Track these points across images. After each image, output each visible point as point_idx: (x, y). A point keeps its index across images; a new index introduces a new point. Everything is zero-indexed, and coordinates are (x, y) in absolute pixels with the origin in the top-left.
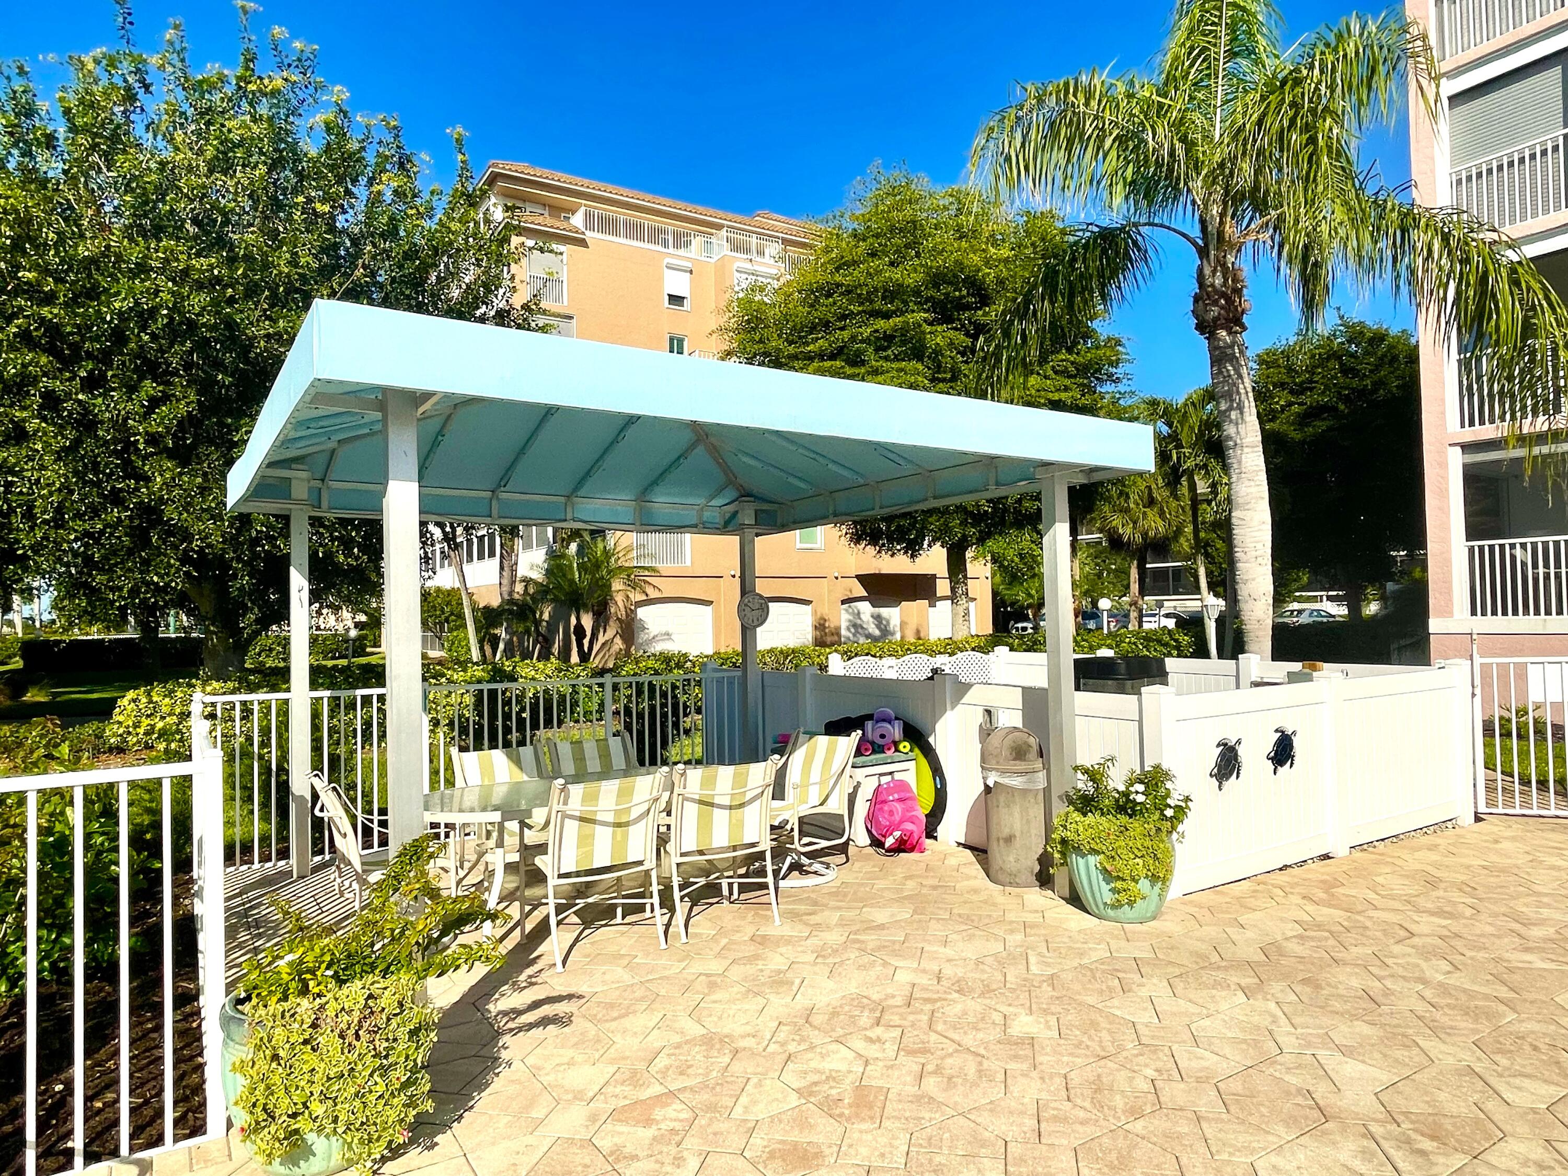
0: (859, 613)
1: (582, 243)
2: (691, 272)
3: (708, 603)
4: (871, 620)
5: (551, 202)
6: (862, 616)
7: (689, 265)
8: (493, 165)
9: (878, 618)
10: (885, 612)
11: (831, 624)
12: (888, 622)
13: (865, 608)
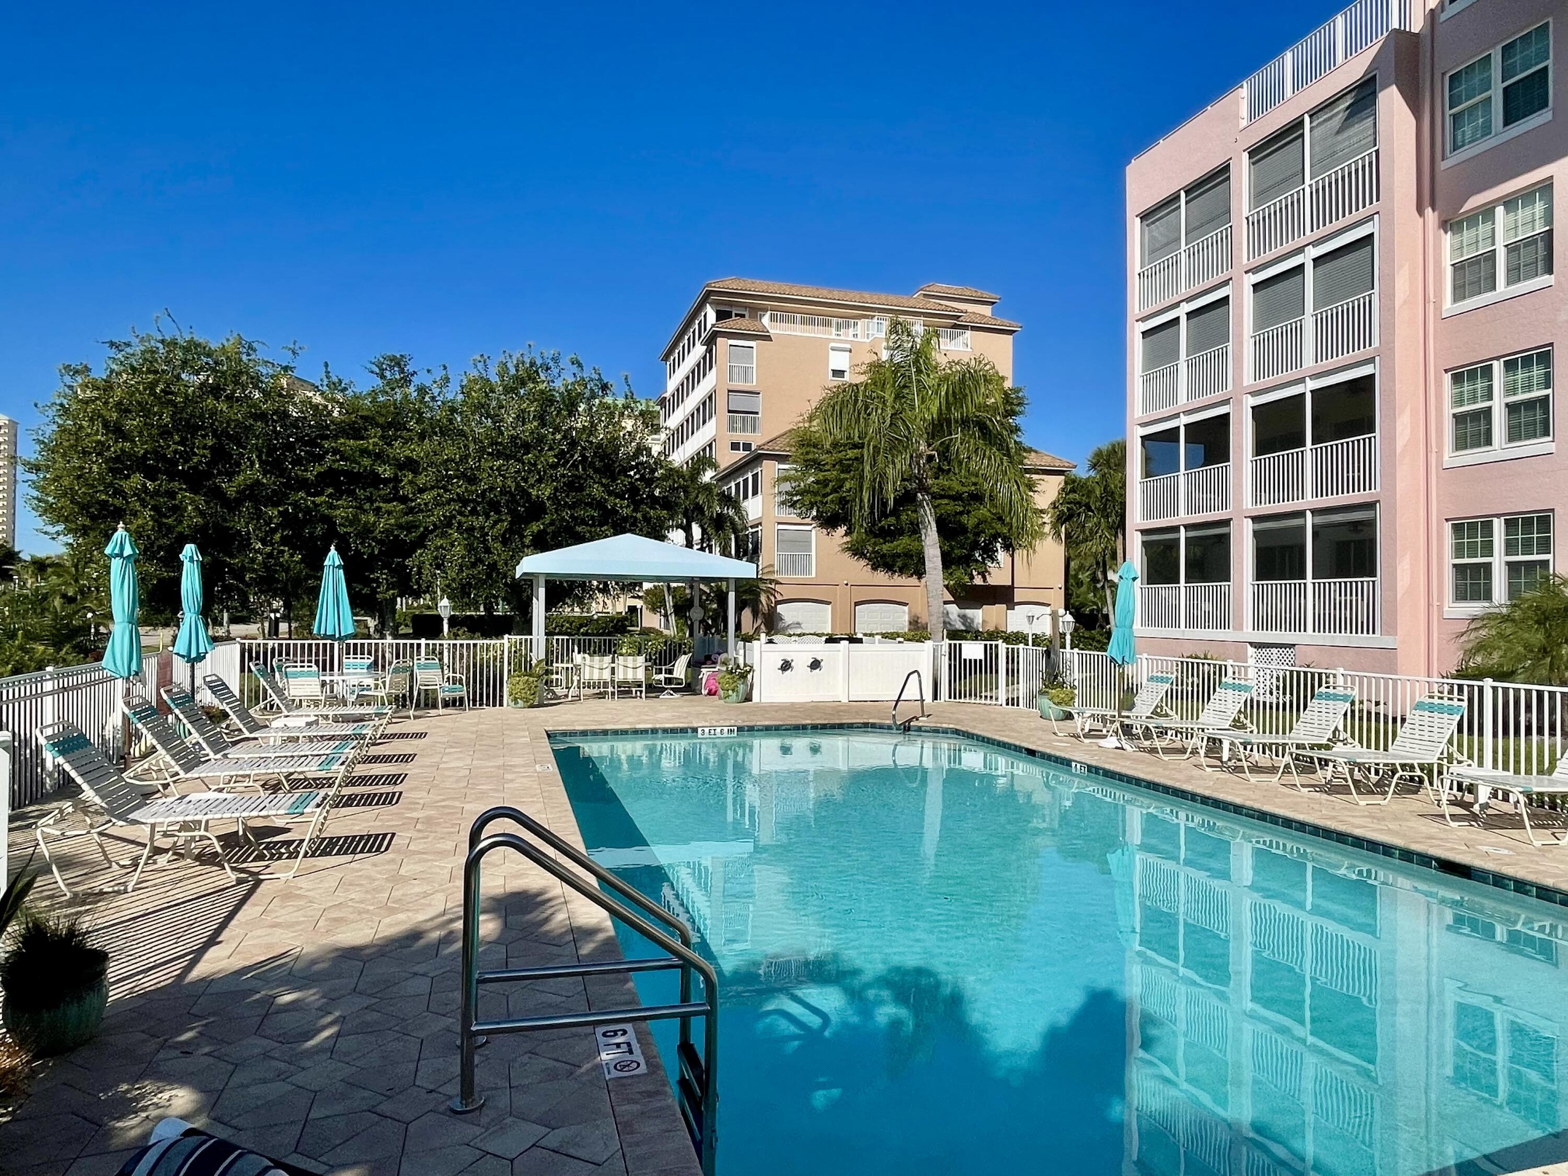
0: (948, 613)
1: (768, 338)
2: (850, 351)
3: (828, 603)
4: (958, 619)
5: (751, 305)
6: (950, 616)
7: (848, 346)
8: (708, 285)
9: (964, 617)
10: (969, 612)
11: (923, 620)
12: (972, 620)
13: (953, 609)
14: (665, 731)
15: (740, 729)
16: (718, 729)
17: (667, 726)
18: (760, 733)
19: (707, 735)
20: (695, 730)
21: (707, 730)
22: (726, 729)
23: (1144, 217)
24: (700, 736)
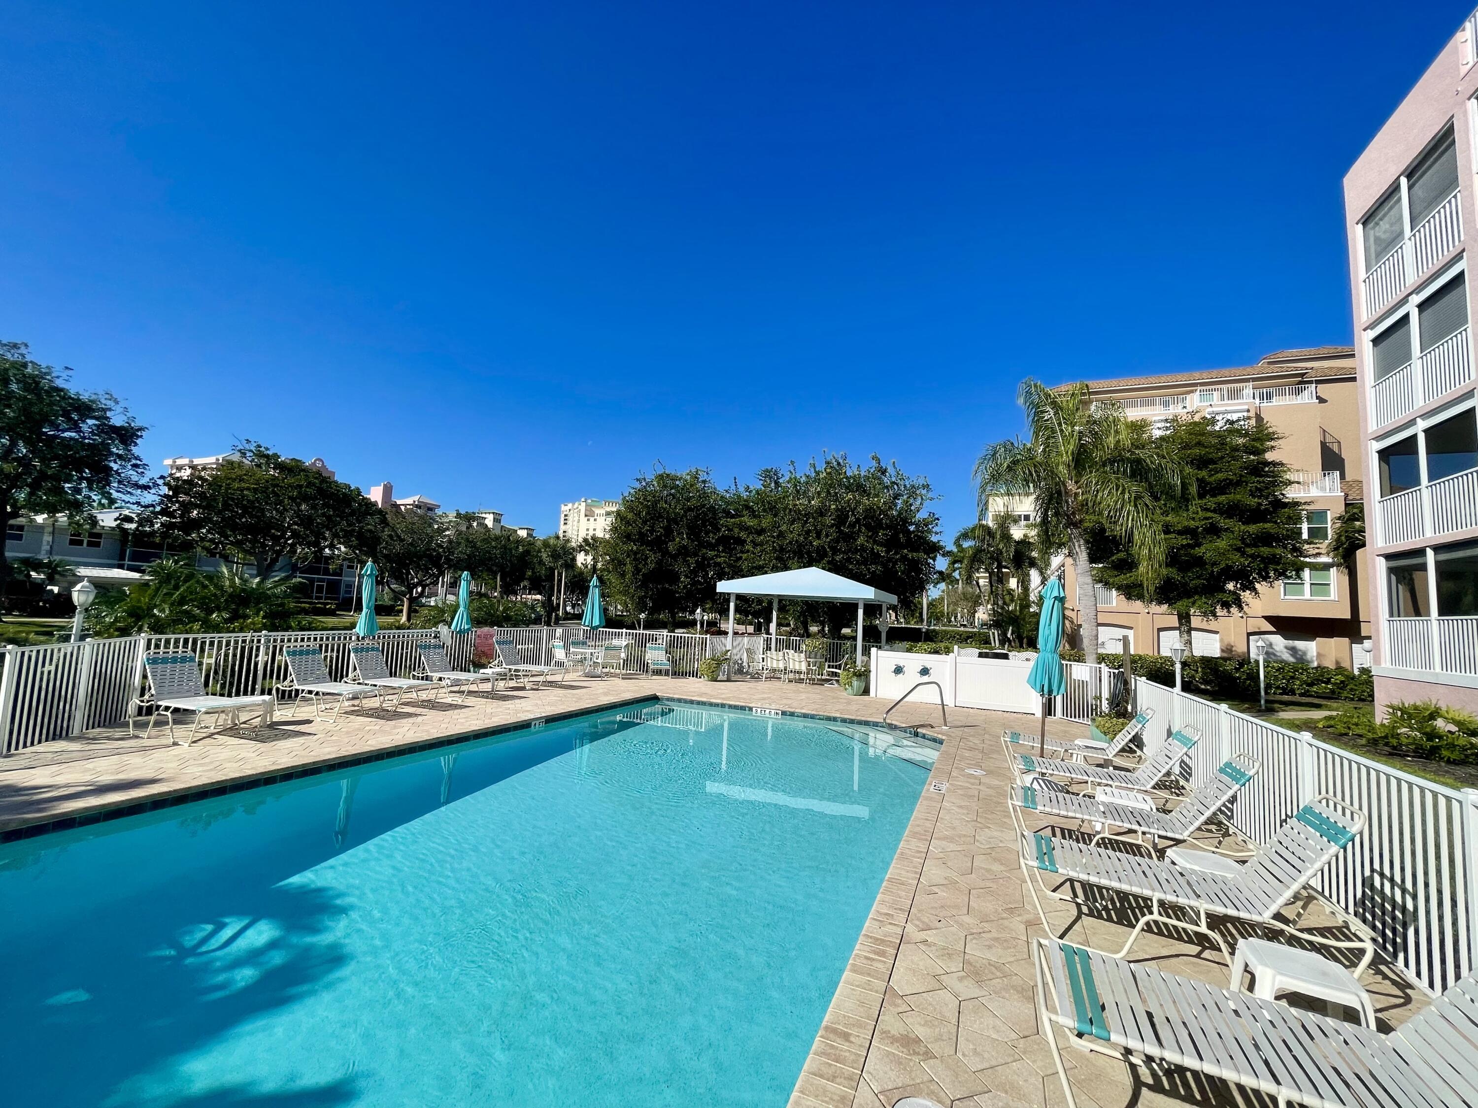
3: (1131, 628)
4: (1285, 650)
6: (1275, 647)
9: (1293, 650)
10: (1300, 644)
11: (1238, 649)
12: (1305, 653)
14: (730, 706)
15: (784, 713)
16: (768, 711)
17: (731, 703)
18: (800, 719)
19: (759, 714)
20: (751, 709)
21: (759, 710)
22: (773, 712)
23: (1366, 220)
24: (754, 714)
